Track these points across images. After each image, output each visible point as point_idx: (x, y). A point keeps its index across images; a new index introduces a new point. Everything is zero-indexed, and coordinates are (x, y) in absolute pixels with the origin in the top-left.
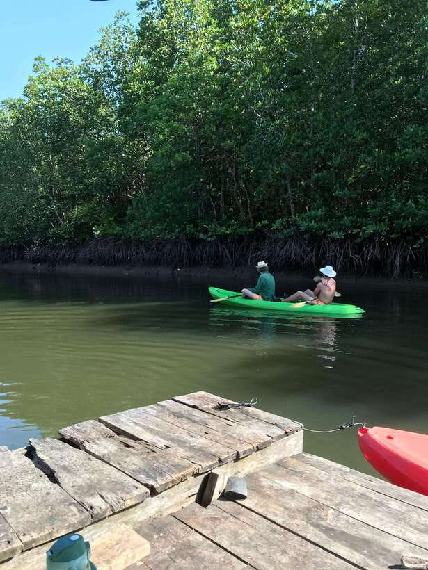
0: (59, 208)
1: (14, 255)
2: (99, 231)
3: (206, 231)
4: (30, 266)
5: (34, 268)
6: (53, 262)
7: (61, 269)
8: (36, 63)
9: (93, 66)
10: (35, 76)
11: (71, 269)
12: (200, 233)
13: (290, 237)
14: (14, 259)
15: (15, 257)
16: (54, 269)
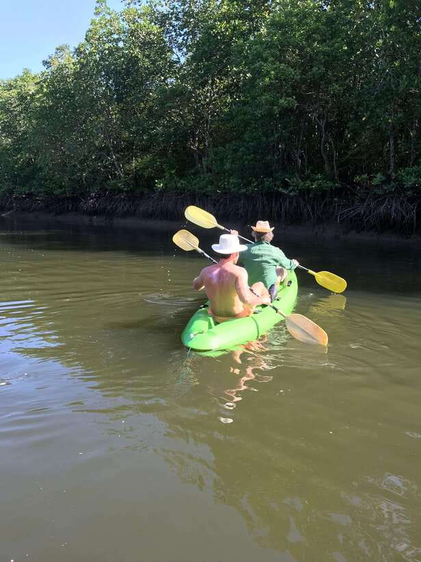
0: (118, 159)
1: (68, 207)
2: (162, 185)
3: (286, 185)
4: (86, 219)
5: (91, 220)
6: (111, 214)
7: (119, 222)
8: (98, 5)
9: (159, 8)
10: (97, 19)
11: (129, 222)
12: (278, 187)
13: (390, 192)
14: (69, 211)
15: (70, 208)
16: (111, 222)
